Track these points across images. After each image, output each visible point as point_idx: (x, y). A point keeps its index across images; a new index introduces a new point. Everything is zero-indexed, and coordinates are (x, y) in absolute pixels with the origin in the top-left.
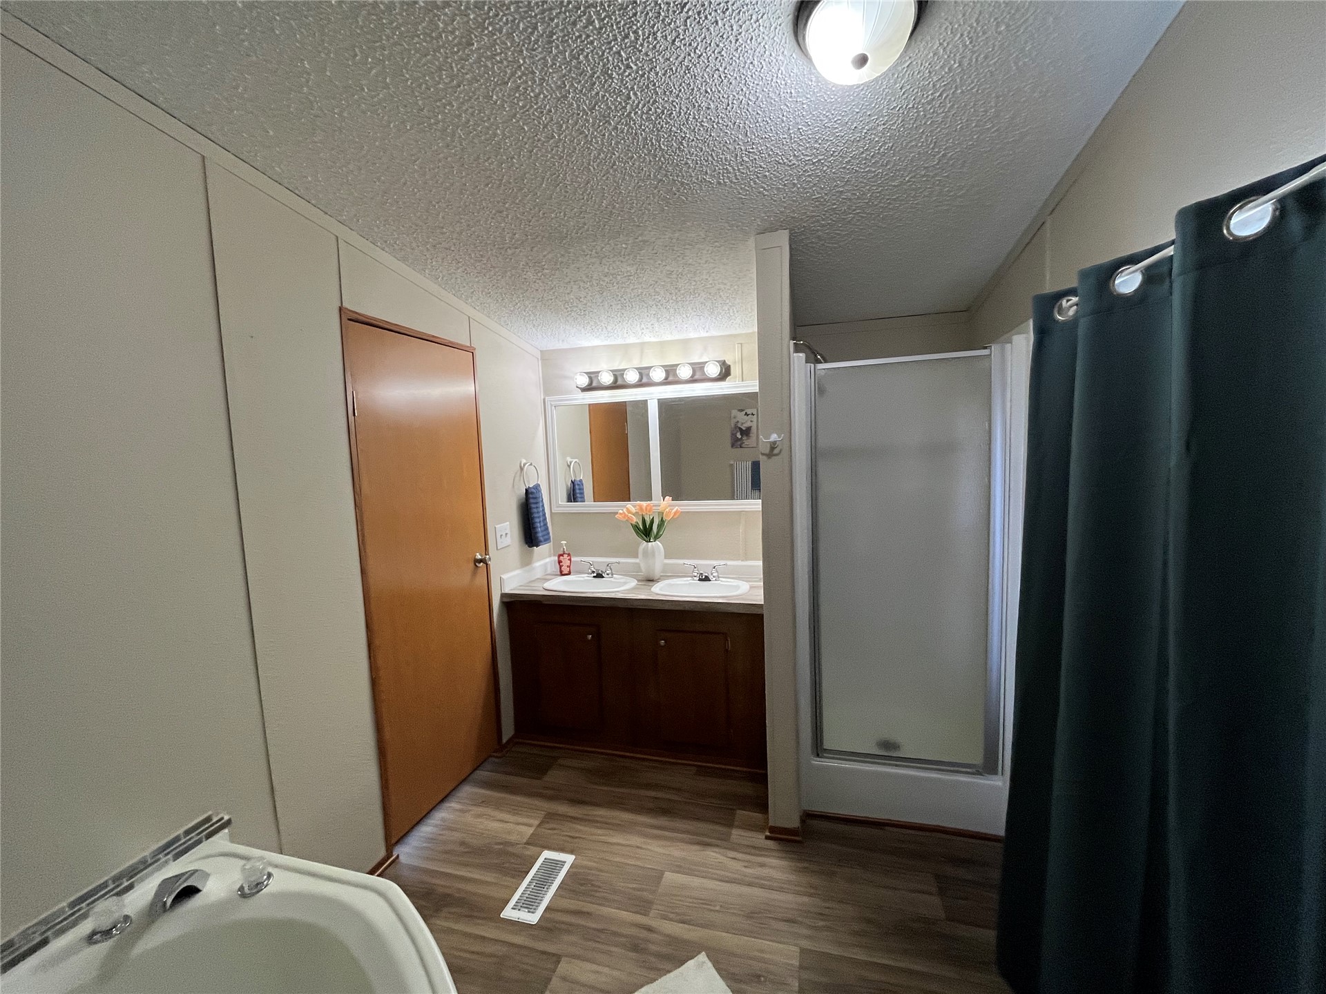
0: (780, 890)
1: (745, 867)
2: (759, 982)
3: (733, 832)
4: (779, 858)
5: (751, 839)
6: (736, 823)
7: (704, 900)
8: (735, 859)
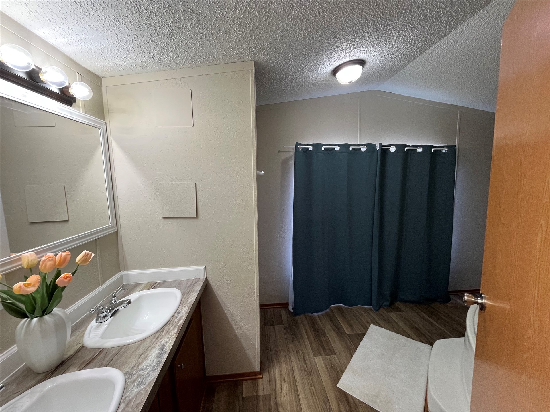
0: (291, 366)
1: (285, 381)
2: (334, 366)
3: (262, 394)
4: (274, 369)
5: (265, 384)
6: (255, 394)
7: (312, 395)
8: (281, 388)
